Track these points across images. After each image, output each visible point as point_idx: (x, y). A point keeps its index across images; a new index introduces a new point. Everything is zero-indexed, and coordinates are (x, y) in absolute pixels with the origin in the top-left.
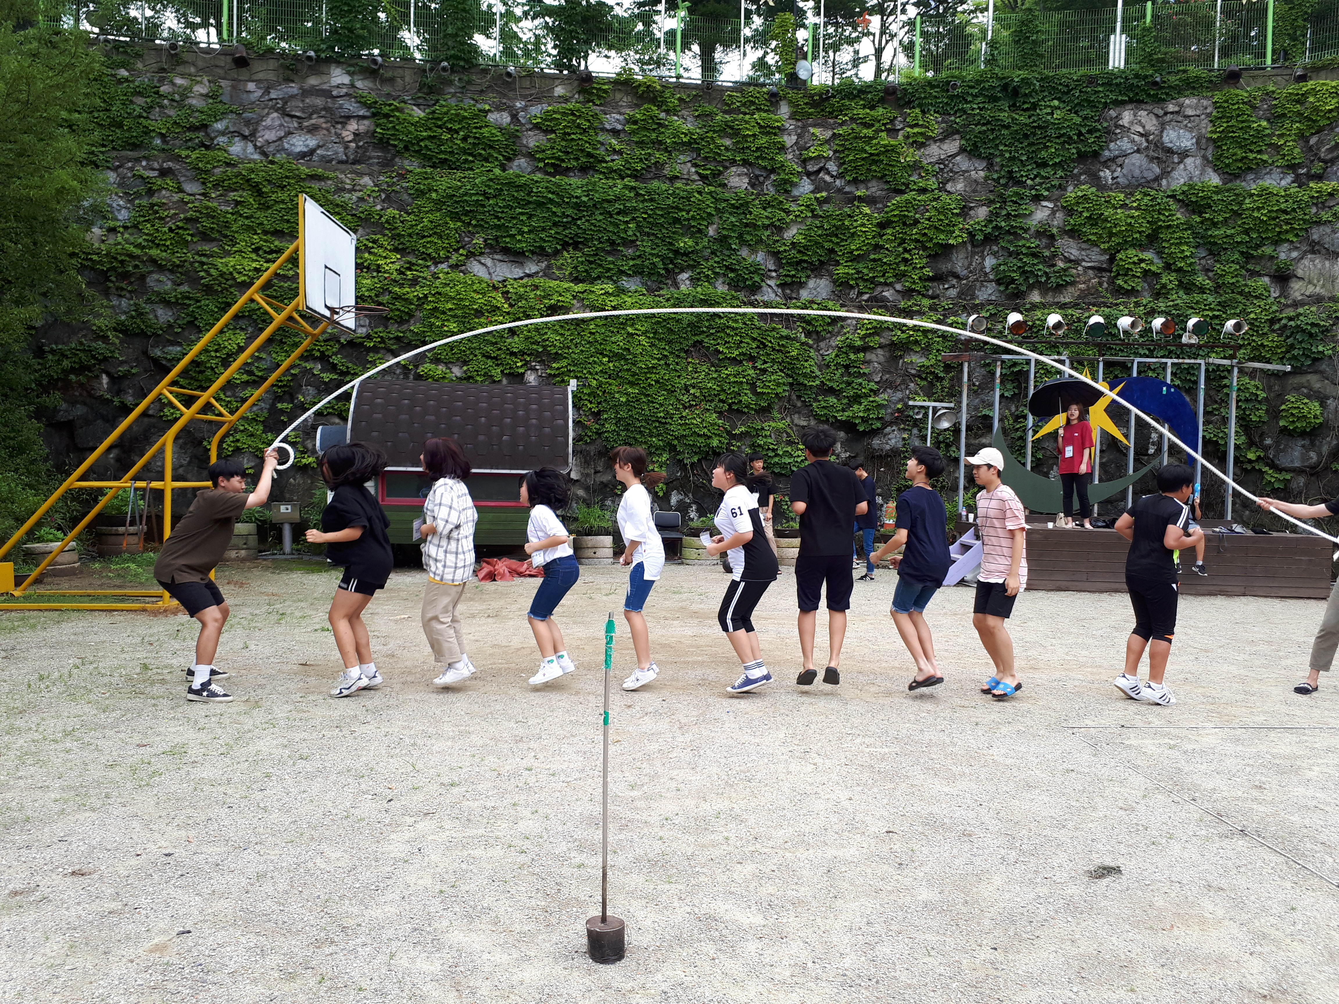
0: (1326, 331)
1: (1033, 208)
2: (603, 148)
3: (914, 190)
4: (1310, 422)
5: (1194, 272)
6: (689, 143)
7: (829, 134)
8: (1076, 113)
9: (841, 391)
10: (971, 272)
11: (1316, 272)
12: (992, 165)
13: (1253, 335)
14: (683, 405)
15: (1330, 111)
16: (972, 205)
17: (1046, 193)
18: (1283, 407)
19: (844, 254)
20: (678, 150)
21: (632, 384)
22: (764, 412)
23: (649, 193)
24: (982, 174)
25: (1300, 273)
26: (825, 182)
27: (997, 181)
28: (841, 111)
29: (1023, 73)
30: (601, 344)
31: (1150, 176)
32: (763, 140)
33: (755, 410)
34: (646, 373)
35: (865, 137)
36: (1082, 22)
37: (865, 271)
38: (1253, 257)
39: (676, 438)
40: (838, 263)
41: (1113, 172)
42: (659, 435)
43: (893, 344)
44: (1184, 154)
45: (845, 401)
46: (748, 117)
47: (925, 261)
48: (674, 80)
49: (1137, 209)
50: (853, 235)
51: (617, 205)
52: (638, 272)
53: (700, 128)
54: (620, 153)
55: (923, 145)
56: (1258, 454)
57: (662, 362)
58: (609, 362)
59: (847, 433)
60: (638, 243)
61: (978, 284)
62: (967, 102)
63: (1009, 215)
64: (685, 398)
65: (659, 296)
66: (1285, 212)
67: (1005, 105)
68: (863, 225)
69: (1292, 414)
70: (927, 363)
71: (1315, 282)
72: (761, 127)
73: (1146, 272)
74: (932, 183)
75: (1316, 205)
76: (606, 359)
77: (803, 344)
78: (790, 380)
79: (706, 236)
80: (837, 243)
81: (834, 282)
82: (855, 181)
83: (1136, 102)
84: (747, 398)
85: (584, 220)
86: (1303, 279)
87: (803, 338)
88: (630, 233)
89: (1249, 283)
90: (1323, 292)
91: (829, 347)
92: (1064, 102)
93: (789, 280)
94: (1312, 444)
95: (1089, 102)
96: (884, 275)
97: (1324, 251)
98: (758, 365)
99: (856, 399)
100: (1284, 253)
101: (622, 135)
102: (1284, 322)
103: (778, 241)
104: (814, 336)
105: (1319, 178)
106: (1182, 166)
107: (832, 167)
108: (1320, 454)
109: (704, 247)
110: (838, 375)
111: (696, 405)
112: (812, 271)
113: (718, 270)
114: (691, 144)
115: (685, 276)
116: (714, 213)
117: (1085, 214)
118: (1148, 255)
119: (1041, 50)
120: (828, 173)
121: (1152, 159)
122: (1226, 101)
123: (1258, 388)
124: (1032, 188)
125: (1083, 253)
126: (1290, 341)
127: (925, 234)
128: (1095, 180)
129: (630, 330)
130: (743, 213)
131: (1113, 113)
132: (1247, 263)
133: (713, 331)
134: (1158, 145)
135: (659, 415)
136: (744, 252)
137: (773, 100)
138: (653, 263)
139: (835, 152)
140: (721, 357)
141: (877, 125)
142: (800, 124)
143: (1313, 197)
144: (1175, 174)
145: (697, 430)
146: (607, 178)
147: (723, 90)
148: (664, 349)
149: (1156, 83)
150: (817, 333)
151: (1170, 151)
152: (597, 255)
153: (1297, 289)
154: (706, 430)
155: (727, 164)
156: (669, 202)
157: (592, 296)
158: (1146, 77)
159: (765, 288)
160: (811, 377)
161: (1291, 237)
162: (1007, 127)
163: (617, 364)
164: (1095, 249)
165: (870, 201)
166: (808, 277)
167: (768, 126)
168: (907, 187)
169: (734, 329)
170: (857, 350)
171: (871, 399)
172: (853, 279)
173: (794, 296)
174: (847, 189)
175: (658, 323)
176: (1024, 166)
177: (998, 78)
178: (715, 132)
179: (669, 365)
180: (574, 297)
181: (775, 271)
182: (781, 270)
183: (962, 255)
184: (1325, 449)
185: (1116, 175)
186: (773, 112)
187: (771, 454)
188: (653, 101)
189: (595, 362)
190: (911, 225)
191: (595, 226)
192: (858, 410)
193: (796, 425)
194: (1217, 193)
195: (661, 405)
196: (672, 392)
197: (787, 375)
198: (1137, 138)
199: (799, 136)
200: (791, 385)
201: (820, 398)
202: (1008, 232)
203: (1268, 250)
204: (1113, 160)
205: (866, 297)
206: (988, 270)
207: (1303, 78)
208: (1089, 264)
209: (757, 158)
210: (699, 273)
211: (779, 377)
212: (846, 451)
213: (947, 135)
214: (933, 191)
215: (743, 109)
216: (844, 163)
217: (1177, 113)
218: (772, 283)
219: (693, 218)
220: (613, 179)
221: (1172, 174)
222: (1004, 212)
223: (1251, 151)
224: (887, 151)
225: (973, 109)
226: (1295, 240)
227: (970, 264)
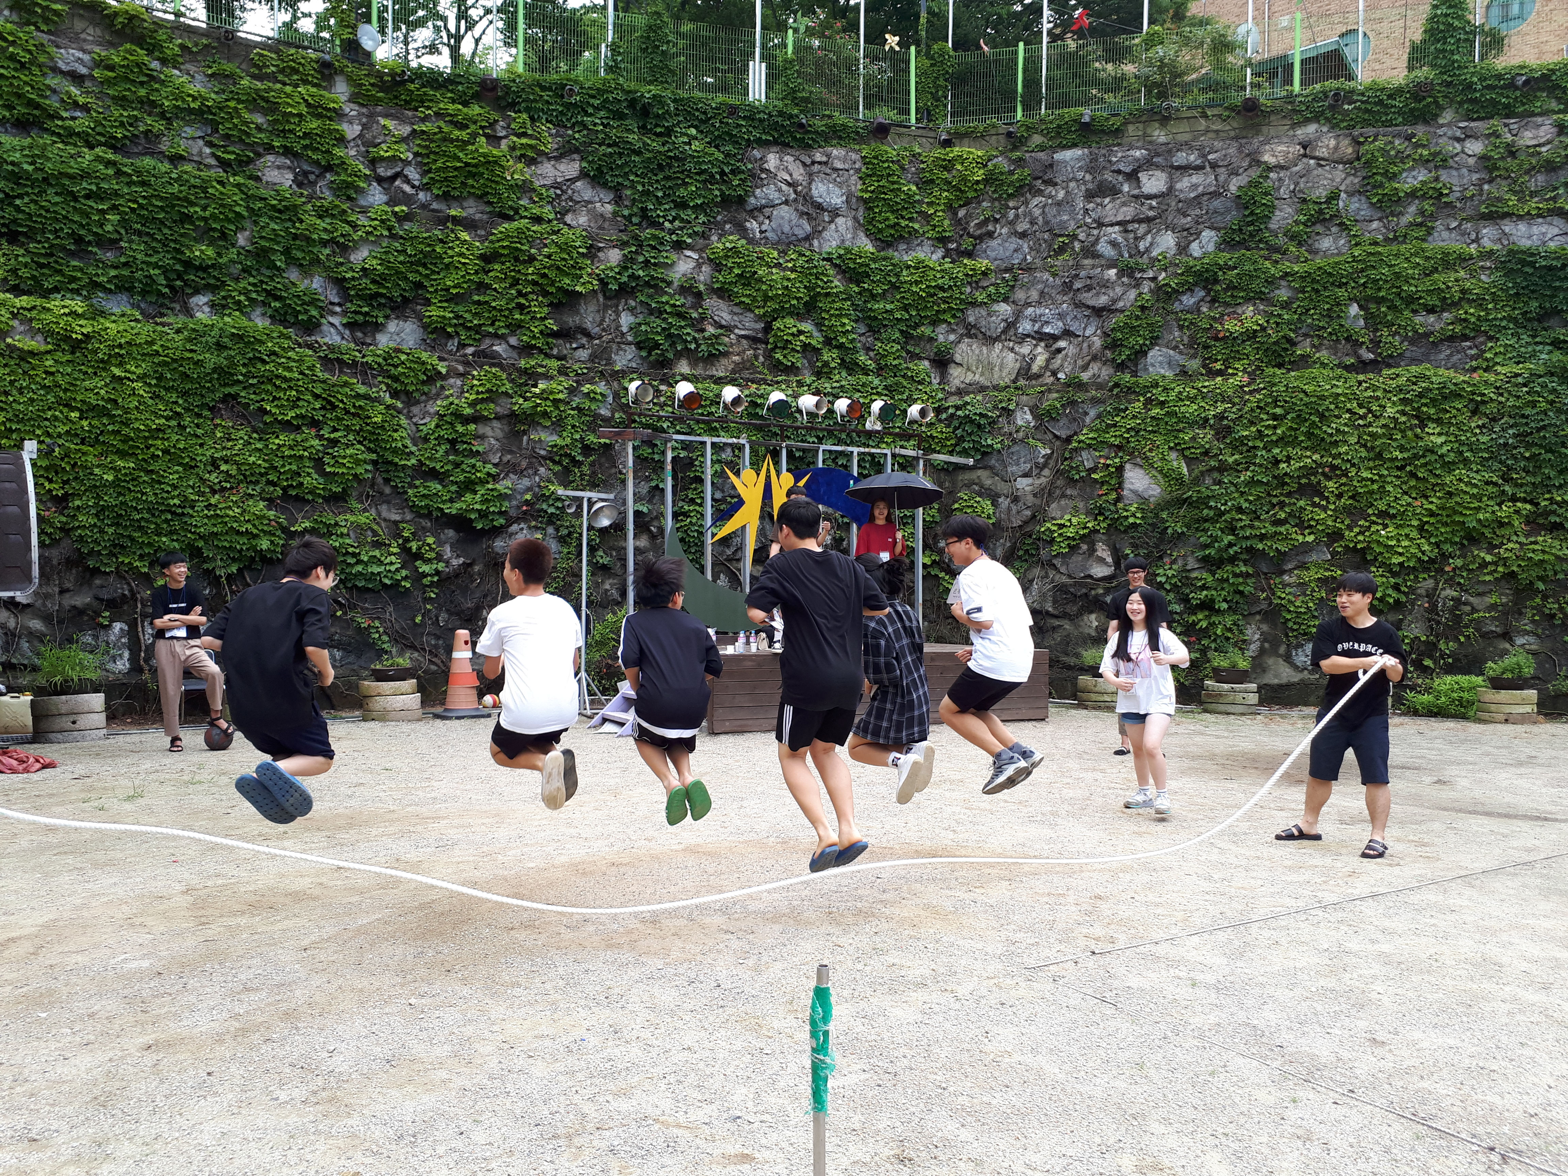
0: (993, 422)
1: (674, 257)
2: (55, 98)
3: (525, 217)
5: (855, 350)
6: (200, 112)
7: (406, 130)
8: (717, 147)
9: (447, 474)
10: (604, 330)
11: (974, 357)
12: (620, 197)
14: (210, 487)
15: (978, 182)
16: (600, 245)
17: (689, 241)
18: (956, 505)
19: (436, 291)
20: (183, 119)
21: (122, 454)
22: (337, 500)
23: (139, 173)
24: (609, 208)
26: (404, 192)
27: (628, 218)
28: (422, 102)
29: (654, 90)
30: (66, 390)
31: (801, 233)
32: (314, 124)
33: (324, 498)
34: (146, 438)
35: (457, 140)
36: (716, 40)
37: (467, 316)
38: (912, 337)
39: (201, 537)
40: (428, 302)
41: (761, 224)
42: (172, 533)
43: (513, 415)
44: (835, 213)
45: (454, 488)
46: (288, 89)
47: (546, 310)
48: (171, 17)
49: (793, 270)
50: (447, 266)
51: (85, 185)
52: (124, 287)
53: (217, 93)
54: (86, 108)
55: (532, 162)
57: (173, 423)
58: (81, 419)
59: (457, 531)
60: (123, 244)
61: (614, 346)
62: (587, 114)
63: (647, 262)
64: (213, 478)
65: (163, 325)
66: (942, 288)
67: (634, 125)
68: (461, 255)
70: (560, 442)
71: (974, 368)
72: (309, 105)
73: (806, 346)
74: (547, 212)
75: (969, 283)
76: (74, 415)
77: (388, 407)
78: (374, 456)
79: (233, 245)
80: (427, 276)
81: (425, 327)
82: (446, 197)
83: (782, 144)
84: (311, 480)
85: (26, 200)
86: (961, 365)
87: (388, 400)
88: (109, 228)
89: (911, 365)
90: (984, 381)
91: (426, 414)
92: (702, 132)
93: (360, 318)
95: (732, 136)
96: (493, 324)
97: (980, 336)
98: (326, 433)
99: (469, 486)
100: (943, 335)
101: (88, 84)
102: (951, 411)
103: (342, 264)
104: (403, 397)
105: (970, 254)
106: (833, 226)
107: (413, 173)
109: (232, 261)
110: (441, 452)
111: (232, 488)
112: (393, 309)
113: (254, 295)
114: (203, 113)
115: (201, 299)
116: (245, 214)
117: (736, 271)
118: (806, 326)
119: (672, 65)
120: (408, 181)
121: (802, 214)
122: (876, 157)
124: (672, 232)
125: (736, 318)
126: (959, 432)
127: (544, 276)
128: (743, 231)
129: (117, 371)
130: (290, 220)
131: (757, 153)
132: (907, 343)
133: (255, 381)
134: (807, 198)
135: (172, 502)
136: (293, 275)
137: (326, 72)
138: (150, 277)
139: (416, 155)
140: (268, 419)
141: (473, 127)
142: (364, 110)
143: (967, 275)
144: (826, 234)
145: (235, 525)
146: (66, 144)
147: (249, 45)
148: (176, 403)
149: (801, 126)
150: (408, 393)
151: (819, 207)
152: (52, 255)
153: (957, 376)
154: (249, 526)
155: (261, 150)
156: (175, 188)
157: (48, 317)
158: (791, 116)
159: (325, 328)
160: (403, 453)
161: (948, 317)
162: (638, 153)
163: (95, 422)
164: (748, 314)
165: (469, 224)
166: (387, 317)
167: (320, 106)
168: (517, 212)
169: (285, 379)
170: (467, 420)
171: (490, 486)
172: (451, 325)
173: (369, 341)
174: (435, 206)
175: (165, 364)
176: (661, 204)
177: (623, 90)
178: (239, 101)
179: (185, 428)
180: (14, 316)
181: (340, 305)
182: (349, 305)
183: (592, 308)
184: (999, 552)
185: (764, 228)
186: (325, 88)
187: (352, 561)
188: (140, 41)
189: (56, 418)
190: (525, 262)
191: (48, 211)
192: (472, 501)
193: (385, 520)
194: (874, 260)
195: (175, 487)
196: (192, 467)
197: (369, 450)
198: (784, 187)
199: (365, 127)
200: (374, 463)
201: (417, 483)
202: (647, 284)
203: (927, 330)
204: (760, 209)
205: (470, 350)
206: (625, 329)
207: (947, 143)
208: (743, 332)
209: (305, 147)
210: (224, 298)
211: (357, 450)
212: (458, 556)
213: (562, 154)
214: (550, 221)
215: (280, 77)
216: (429, 171)
217: (826, 163)
218: (335, 320)
219: (213, 216)
220: (75, 145)
221: (824, 234)
222: (641, 259)
223: (903, 217)
224: (489, 162)
225: (595, 125)
226: (952, 321)
227: (603, 320)
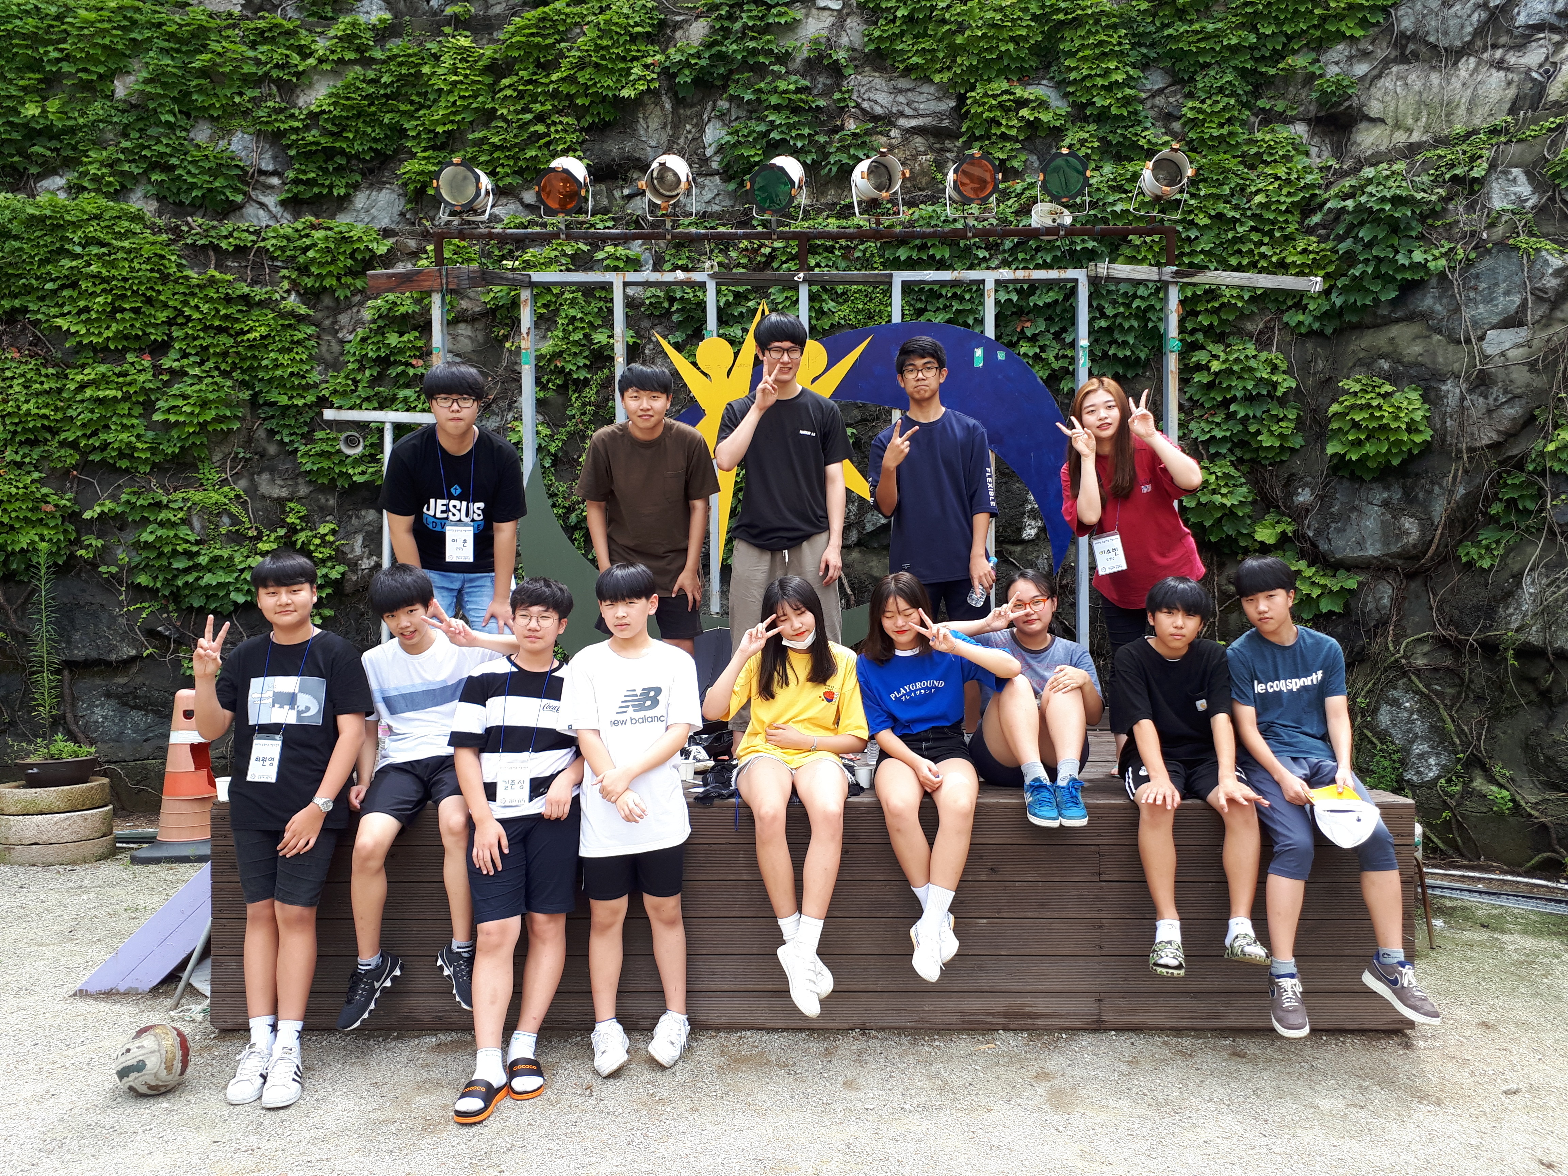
0: (1429, 213)
1: (798, 13)
4: (1399, 443)
11: (1410, 99)
13: (1261, 243)
16: (678, 18)
18: (1335, 408)
25: (1374, 109)
40: (408, 155)
56: (1279, 529)
69: (1356, 425)
71: (1410, 121)
73: (1031, 127)
79: (106, 97)
86: (1382, 121)
89: (1259, 135)
90: (1424, 136)
94: (1409, 498)
97: (1426, 52)
100: (1337, 67)
103: (280, 110)
108: (1426, 524)
112: (359, 173)
115: (54, 181)
118: (1035, 90)
123: (1275, 369)
125: (901, 99)
132: (1256, 94)
136: (196, 132)
153: (1368, 140)
161: (1349, 27)
164: (926, 88)
166: (352, 186)
181: (275, 173)
182: (288, 172)
183: (653, 122)
184: (1439, 509)
190: (548, 64)
202: (745, 66)
203: (1299, 61)
208: (914, 123)
218: (266, 197)
222: (738, 26)
226: (1359, 33)
